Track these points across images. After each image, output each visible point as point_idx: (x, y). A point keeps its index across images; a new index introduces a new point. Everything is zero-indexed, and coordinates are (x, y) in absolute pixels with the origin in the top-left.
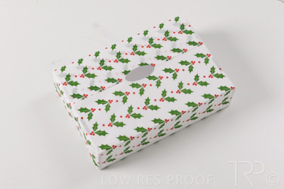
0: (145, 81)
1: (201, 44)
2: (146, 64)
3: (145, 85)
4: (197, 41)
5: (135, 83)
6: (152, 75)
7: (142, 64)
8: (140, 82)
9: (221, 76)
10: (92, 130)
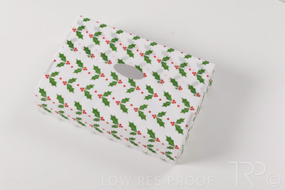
0: (125, 80)
1: (198, 95)
2: (141, 70)
3: (120, 82)
4: (197, 91)
5: (117, 74)
6: (134, 80)
7: (138, 67)
8: (120, 77)
9: (180, 131)
10: (50, 74)
